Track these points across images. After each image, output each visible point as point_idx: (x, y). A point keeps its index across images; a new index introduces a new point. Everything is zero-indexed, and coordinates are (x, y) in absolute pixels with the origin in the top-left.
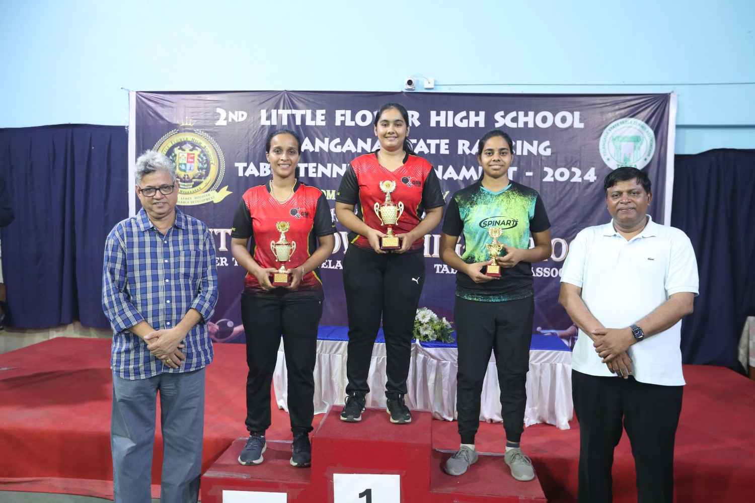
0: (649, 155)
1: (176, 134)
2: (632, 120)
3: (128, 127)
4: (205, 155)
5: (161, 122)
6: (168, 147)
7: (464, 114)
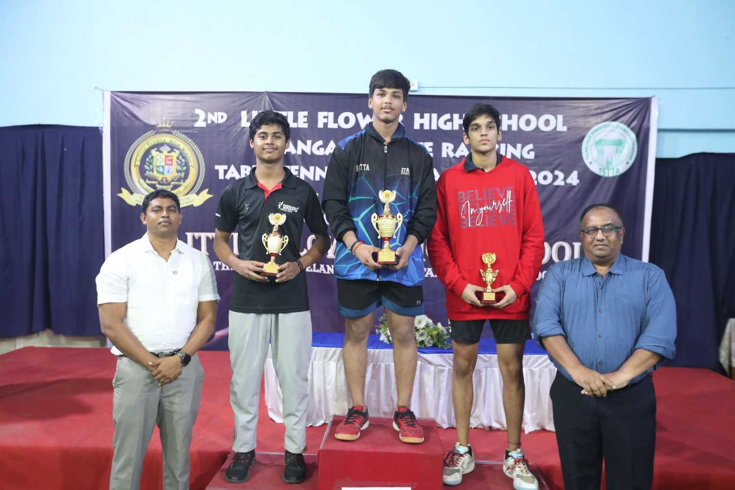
0: (631, 159)
1: (153, 135)
2: (615, 123)
3: (102, 128)
4: (183, 157)
5: (137, 123)
6: (144, 149)
7: (447, 116)
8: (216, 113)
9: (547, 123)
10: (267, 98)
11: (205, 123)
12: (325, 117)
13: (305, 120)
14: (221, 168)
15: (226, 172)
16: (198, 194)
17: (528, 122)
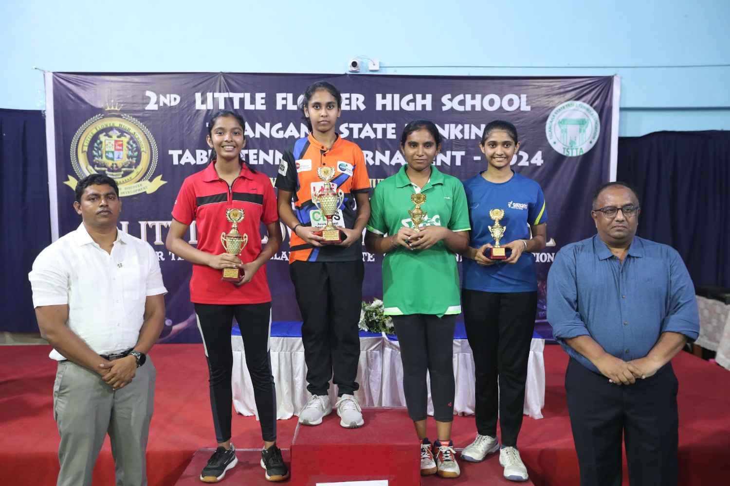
0: (594, 138)
1: (101, 119)
2: (578, 103)
3: (45, 111)
4: (134, 142)
5: (83, 106)
6: (92, 133)
7: (410, 97)
8: (168, 96)
9: (511, 102)
10: (222, 78)
11: (157, 105)
12: (283, 99)
13: (263, 101)
14: (175, 153)
15: (180, 157)
16: (151, 180)
17: (492, 102)
